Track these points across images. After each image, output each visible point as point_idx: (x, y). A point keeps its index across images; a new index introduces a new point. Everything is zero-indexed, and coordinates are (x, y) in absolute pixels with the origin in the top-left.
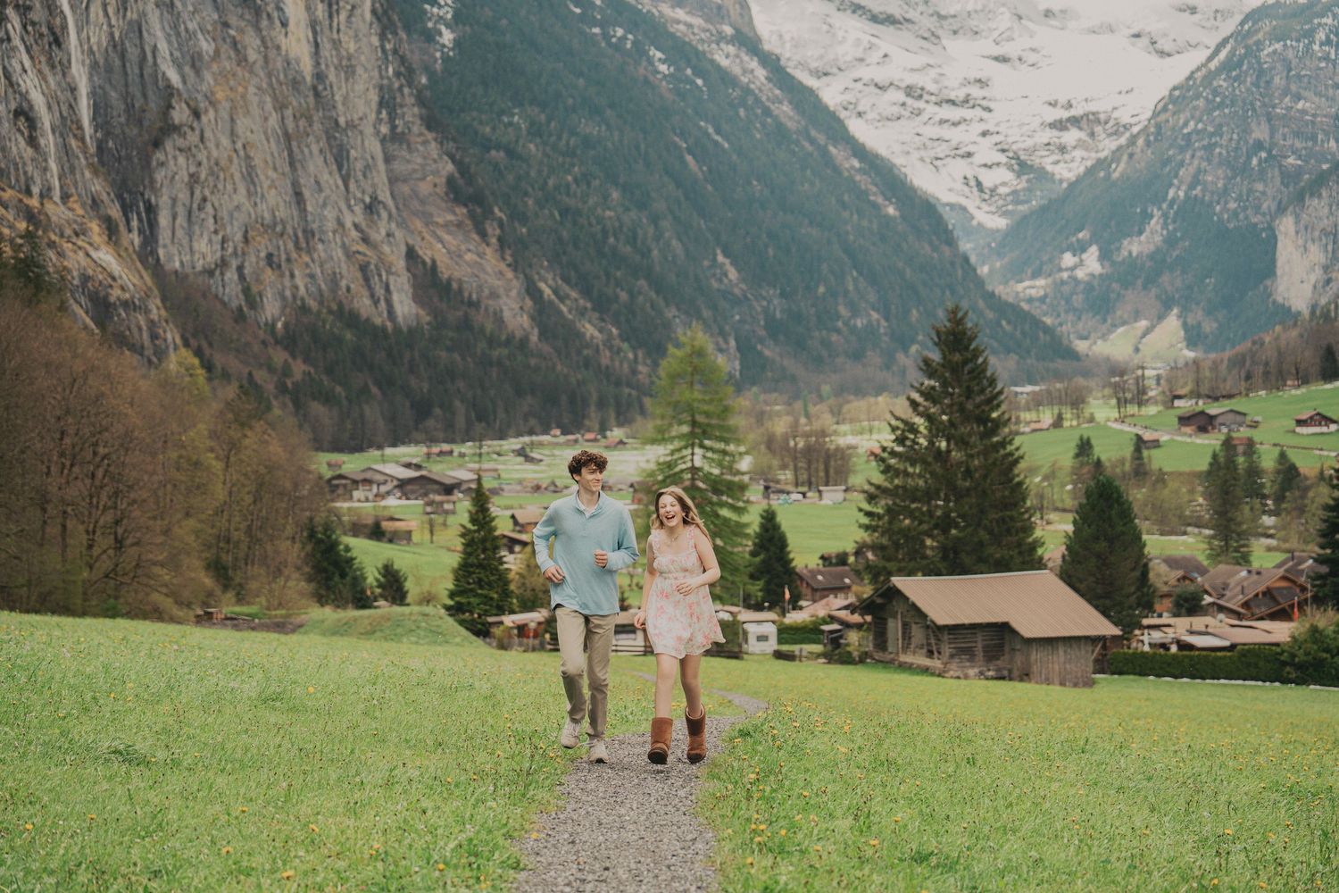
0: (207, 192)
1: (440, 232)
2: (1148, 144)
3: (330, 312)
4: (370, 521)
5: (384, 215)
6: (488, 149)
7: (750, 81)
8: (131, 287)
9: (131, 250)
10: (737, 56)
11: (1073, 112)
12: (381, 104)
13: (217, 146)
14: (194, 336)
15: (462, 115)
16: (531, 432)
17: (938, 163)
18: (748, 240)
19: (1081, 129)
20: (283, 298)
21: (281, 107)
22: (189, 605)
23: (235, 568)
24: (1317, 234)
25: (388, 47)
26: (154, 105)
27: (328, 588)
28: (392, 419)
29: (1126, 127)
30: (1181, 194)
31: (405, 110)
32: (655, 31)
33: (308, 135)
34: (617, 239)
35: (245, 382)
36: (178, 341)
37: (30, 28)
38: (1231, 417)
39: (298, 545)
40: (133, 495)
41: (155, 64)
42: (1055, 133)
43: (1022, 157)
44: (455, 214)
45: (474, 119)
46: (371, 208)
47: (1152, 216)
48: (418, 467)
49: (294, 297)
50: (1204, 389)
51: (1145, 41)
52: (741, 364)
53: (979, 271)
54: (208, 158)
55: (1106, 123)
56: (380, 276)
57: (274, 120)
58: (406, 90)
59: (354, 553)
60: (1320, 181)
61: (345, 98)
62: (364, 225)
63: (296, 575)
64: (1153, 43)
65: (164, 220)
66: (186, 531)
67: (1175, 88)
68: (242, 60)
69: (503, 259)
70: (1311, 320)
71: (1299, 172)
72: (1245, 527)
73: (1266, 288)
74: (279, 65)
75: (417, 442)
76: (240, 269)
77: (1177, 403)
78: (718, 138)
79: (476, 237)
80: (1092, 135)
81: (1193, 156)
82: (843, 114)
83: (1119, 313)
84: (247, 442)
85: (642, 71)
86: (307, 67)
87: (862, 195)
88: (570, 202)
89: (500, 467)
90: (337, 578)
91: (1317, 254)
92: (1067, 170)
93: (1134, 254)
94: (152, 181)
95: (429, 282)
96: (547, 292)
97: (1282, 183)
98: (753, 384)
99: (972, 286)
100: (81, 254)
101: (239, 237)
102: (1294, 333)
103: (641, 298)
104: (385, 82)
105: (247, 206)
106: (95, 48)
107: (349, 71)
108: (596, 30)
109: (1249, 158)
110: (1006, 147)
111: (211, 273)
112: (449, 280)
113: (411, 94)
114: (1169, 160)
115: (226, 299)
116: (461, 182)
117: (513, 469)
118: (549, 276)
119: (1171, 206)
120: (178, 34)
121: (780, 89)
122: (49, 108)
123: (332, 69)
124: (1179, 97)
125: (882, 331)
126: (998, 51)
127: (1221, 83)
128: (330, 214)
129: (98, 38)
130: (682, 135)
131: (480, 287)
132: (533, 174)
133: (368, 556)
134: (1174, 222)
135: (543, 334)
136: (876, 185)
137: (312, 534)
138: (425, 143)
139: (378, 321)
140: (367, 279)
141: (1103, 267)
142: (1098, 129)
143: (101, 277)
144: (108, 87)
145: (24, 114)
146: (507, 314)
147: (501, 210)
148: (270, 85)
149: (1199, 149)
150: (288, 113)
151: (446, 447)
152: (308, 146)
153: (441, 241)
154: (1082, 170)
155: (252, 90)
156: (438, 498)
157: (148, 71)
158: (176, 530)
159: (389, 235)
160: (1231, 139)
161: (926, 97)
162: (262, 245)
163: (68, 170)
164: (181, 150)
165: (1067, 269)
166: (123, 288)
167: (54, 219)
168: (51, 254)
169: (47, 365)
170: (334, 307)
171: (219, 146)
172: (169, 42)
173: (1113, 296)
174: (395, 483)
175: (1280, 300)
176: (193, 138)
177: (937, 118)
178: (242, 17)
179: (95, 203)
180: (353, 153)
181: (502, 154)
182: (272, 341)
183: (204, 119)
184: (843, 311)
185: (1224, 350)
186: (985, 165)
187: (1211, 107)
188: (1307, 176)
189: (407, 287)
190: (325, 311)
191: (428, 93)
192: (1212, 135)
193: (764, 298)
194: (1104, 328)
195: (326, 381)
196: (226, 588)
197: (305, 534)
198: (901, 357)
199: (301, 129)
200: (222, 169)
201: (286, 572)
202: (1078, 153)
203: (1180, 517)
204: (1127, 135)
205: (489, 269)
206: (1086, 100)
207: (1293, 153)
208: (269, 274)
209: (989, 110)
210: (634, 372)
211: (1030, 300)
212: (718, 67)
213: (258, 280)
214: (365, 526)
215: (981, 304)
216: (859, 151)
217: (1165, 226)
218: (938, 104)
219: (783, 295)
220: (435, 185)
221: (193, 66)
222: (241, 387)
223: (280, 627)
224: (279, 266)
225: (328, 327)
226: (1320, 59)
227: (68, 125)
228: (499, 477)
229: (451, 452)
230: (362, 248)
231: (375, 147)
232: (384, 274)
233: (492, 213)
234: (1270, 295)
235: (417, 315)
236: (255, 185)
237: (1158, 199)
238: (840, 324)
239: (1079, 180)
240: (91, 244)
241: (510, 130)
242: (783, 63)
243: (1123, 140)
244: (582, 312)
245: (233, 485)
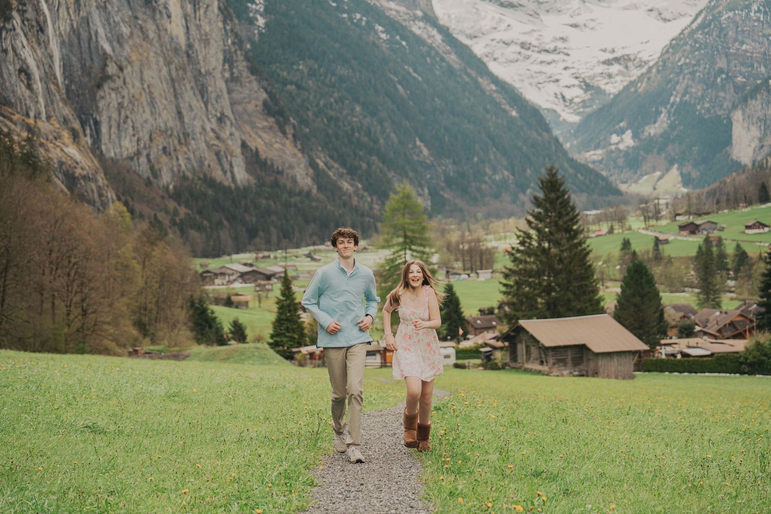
0: (128, 113)
1: (260, 132)
2: (658, 71)
3: (200, 179)
4: (225, 296)
5: (228, 123)
6: (285, 85)
7: (433, 42)
8: (87, 167)
9: (86, 147)
10: (425, 28)
11: (615, 55)
12: (225, 60)
13: (133, 86)
14: (123, 194)
15: (271, 66)
16: (314, 244)
17: (540, 86)
18: (434, 132)
19: (620, 64)
20: (173, 171)
21: (168, 63)
22: (124, 346)
23: (150, 324)
24: (755, 120)
25: (228, 28)
26: (97, 64)
27: (202, 335)
28: (236, 239)
29: (646, 63)
30: (678, 99)
31: (239, 63)
32: (378, 15)
33: (184, 79)
34: (359, 133)
35: (152, 220)
36: (114, 197)
37: (26, 23)
38: (709, 224)
39: (185, 311)
40: (91, 285)
41: (97, 41)
42: (606, 67)
43: (588, 81)
44: (268, 121)
45: (277, 68)
46: (221, 120)
47: (661, 113)
48: (251, 265)
49: (179, 171)
50: (693, 210)
51: (655, 13)
52: (432, 202)
53: (564, 147)
54: (128, 94)
55: (634, 60)
56: (227, 158)
57: (165, 70)
58: (239, 52)
59: (216, 315)
60: (756, 90)
61: (205, 58)
62: (217, 130)
63: (185, 328)
64: (660, 14)
65: (104, 129)
66: (122, 304)
67: (673, 40)
68: (146, 37)
69: (296, 146)
70: (753, 169)
71: (744, 85)
72: (718, 287)
73: (727, 151)
74: (167, 39)
75: (250, 251)
76: (148, 156)
77: (678, 218)
78: (415, 75)
79: (280, 134)
80: (627, 67)
81: (684, 78)
82: (485, 60)
83: (644, 168)
84: (154, 253)
85: (371, 38)
86: (182, 40)
87: (497, 105)
88: (332, 113)
89: (297, 264)
90: (207, 329)
91: (755, 132)
92: (613, 88)
93: (652, 134)
94: (97, 107)
95: (255, 161)
96: (321, 164)
97: (735, 91)
98: (438, 214)
99: (560, 155)
100: (58, 150)
101: (147, 138)
102: (743, 177)
103: (374, 167)
104: (227, 48)
105: (151, 120)
106: (63, 33)
107: (206, 42)
108: (345, 15)
109: (716, 78)
110: (578, 76)
111: (131, 159)
112: (266, 159)
113: (241, 55)
114: (670, 81)
115: (140, 173)
116: (271, 103)
117: (305, 265)
118: (322, 155)
119: (672, 106)
120: (109, 24)
121: (450, 46)
122: (38, 67)
123: (197, 41)
124: (675, 45)
125: (510, 181)
126: (572, 21)
127: (699, 36)
128: (198, 123)
129: (64, 27)
130: (395, 74)
131: (283, 163)
132: (311, 97)
133: (224, 316)
134: (674, 115)
135: (320, 188)
136: (505, 99)
137: (192, 305)
138: (250, 82)
139: (226, 183)
140: (219, 160)
141: (634, 141)
142: (630, 64)
143: (70, 162)
144: (71, 55)
145: (24, 71)
146: (299, 178)
147: (294, 119)
148: (162, 51)
149: (687, 74)
150: (173, 67)
151: (266, 253)
152: (184, 85)
153: (260, 137)
154: (621, 87)
155: (152, 54)
156: (263, 282)
157: (93, 45)
158: (117, 304)
159: (231, 134)
160: (705, 68)
161: (532, 48)
162: (160, 142)
163: (50, 102)
164: (113, 89)
165: (614, 144)
166: (82, 169)
167: (43, 130)
168: (41, 150)
169: (41, 212)
170: (202, 176)
171: (134, 87)
172: (105, 29)
173: (640, 158)
174: (239, 274)
175: (735, 158)
176: (119, 82)
177: (539, 60)
178: (145, 13)
179: (66, 121)
180: (210, 89)
181: (294, 87)
182: (167, 196)
183: (125, 71)
184: (488, 171)
185: (704, 187)
186: (567, 86)
187: (694, 49)
188: (748, 88)
189: (242, 164)
190: (196, 178)
191: (251, 54)
192: (694, 66)
193: (444, 165)
194: (636, 177)
195: (198, 217)
196: (145, 335)
197: (189, 304)
198: (521, 196)
199: (180, 76)
200: (136, 100)
201: (179, 326)
202: (619, 78)
203: (681, 282)
204: (646, 67)
205: (288, 152)
206: (623, 48)
207: (740, 74)
208: (164, 159)
209: (568, 55)
210: (371, 208)
211: (594, 162)
212: (414, 35)
213: (158, 162)
214: (222, 299)
215: (566, 165)
216: (495, 80)
217: (669, 118)
218: (539, 52)
219: (454, 163)
220: (256, 106)
221: (118, 42)
222: (150, 222)
223: (176, 357)
224: (170, 154)
225: (198, 187)
226: (755, 21)
227: (48, 77)
228: (296, 270)
229: (269, 257)
230: (216, 142)
231: (222, 85)
232: (229, 158)
233: (289, 120)
234: (729, 155)
235: (248, 180)
236: (155, 108)
237: (665, 103)
238: (486, 178)
239: (620, 93)
240: (64, 144)
241: (298, 73)
242: (451, 31)
243: (644, 70)
244: (341, 176)
245: (148, 278)
